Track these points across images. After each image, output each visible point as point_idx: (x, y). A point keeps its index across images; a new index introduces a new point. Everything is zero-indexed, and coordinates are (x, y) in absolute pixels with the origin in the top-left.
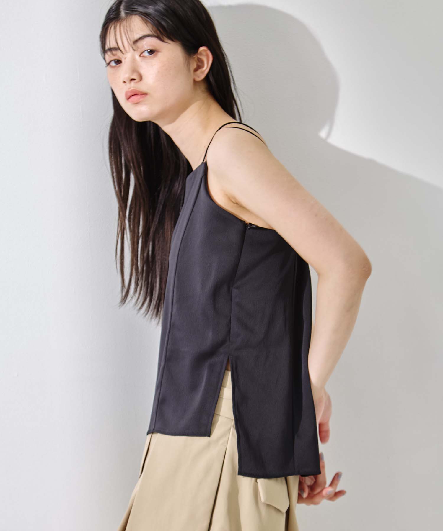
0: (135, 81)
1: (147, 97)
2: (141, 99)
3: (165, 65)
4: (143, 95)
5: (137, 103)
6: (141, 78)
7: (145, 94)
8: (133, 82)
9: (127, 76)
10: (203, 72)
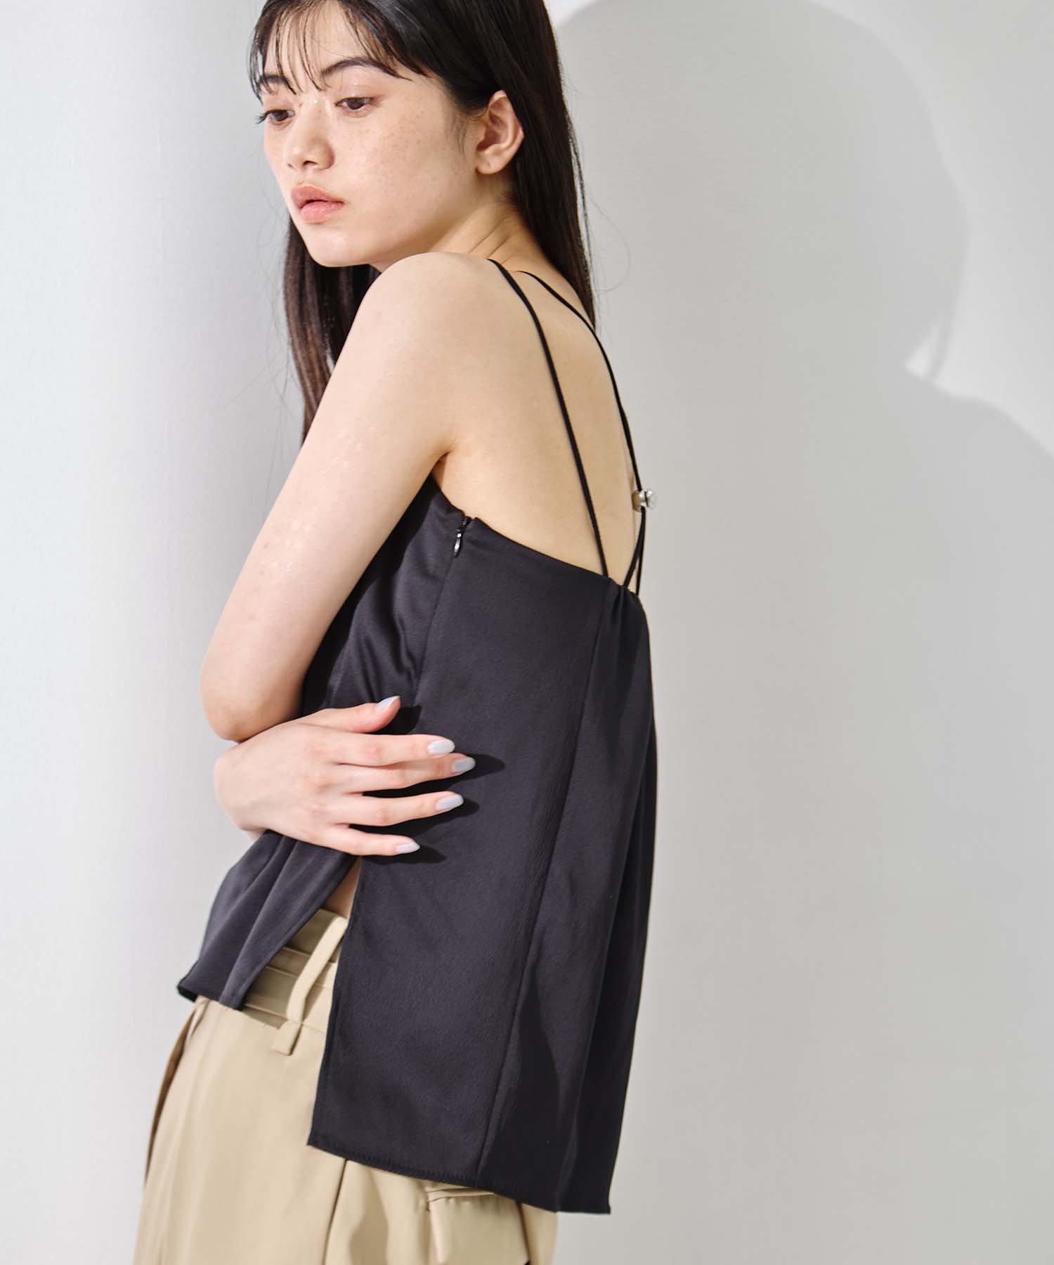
0: (315, 167)
1: (343, 211)
2: (329, 216)
3: (393, 134)
4: (333, 206)
5: (318, 224)
6: (330, 160)
7: (339, 202)
8: (310, 168)
9: (296, 151)
10: (498, 153)
